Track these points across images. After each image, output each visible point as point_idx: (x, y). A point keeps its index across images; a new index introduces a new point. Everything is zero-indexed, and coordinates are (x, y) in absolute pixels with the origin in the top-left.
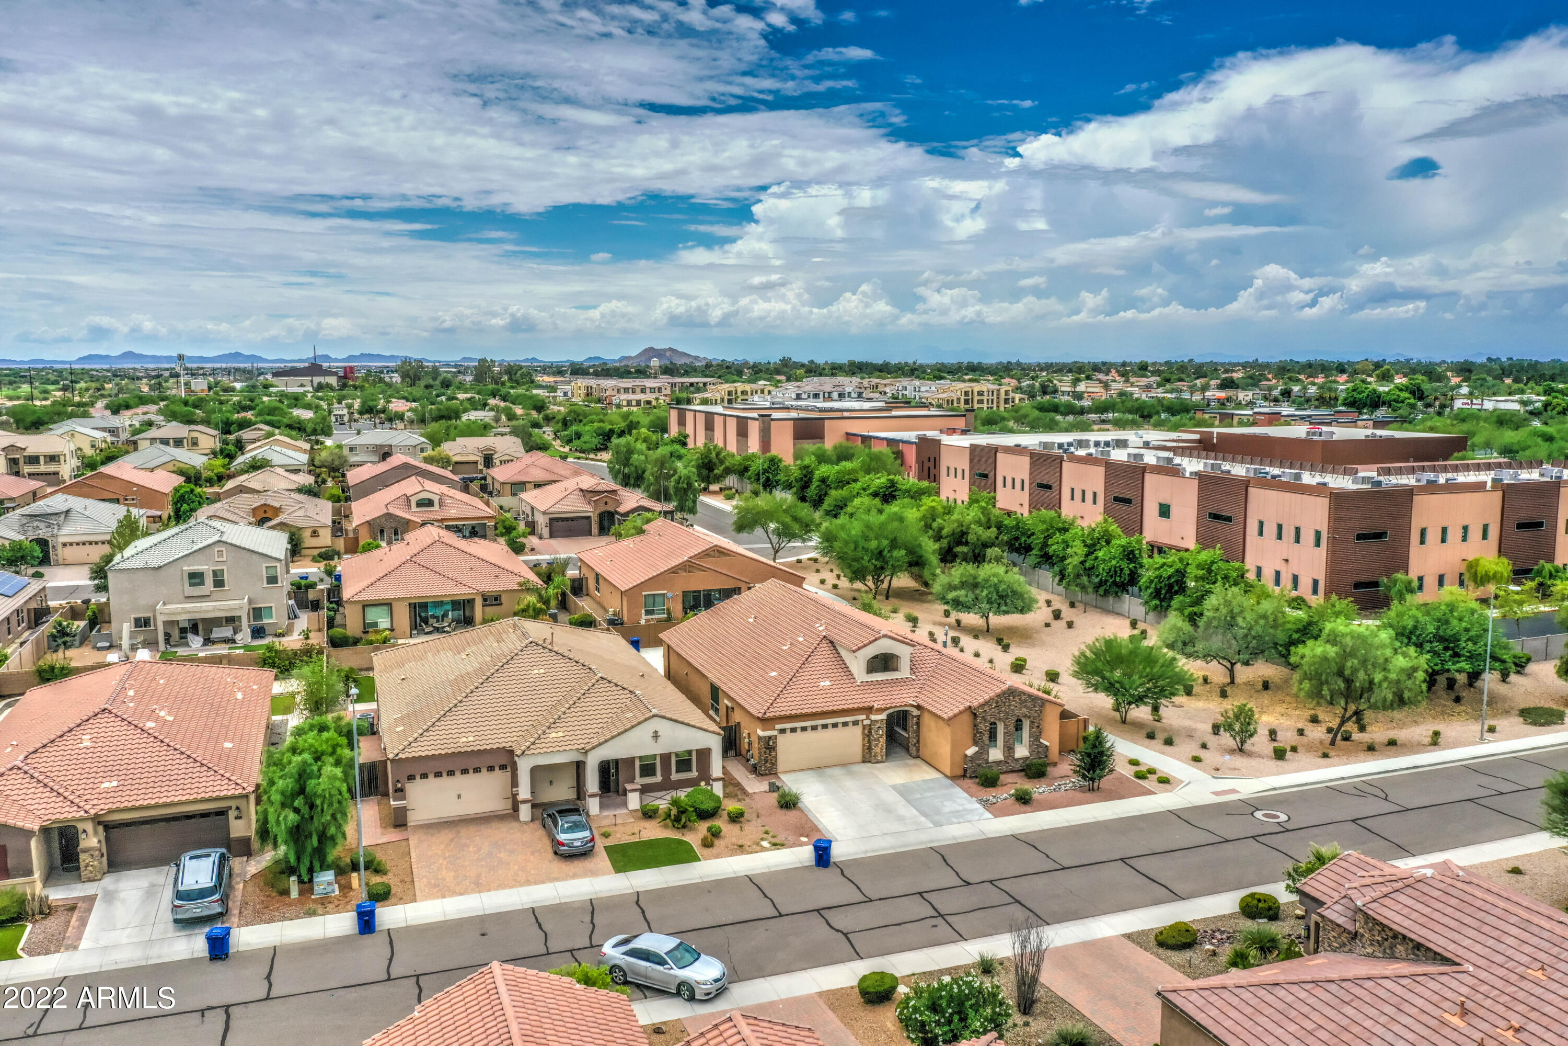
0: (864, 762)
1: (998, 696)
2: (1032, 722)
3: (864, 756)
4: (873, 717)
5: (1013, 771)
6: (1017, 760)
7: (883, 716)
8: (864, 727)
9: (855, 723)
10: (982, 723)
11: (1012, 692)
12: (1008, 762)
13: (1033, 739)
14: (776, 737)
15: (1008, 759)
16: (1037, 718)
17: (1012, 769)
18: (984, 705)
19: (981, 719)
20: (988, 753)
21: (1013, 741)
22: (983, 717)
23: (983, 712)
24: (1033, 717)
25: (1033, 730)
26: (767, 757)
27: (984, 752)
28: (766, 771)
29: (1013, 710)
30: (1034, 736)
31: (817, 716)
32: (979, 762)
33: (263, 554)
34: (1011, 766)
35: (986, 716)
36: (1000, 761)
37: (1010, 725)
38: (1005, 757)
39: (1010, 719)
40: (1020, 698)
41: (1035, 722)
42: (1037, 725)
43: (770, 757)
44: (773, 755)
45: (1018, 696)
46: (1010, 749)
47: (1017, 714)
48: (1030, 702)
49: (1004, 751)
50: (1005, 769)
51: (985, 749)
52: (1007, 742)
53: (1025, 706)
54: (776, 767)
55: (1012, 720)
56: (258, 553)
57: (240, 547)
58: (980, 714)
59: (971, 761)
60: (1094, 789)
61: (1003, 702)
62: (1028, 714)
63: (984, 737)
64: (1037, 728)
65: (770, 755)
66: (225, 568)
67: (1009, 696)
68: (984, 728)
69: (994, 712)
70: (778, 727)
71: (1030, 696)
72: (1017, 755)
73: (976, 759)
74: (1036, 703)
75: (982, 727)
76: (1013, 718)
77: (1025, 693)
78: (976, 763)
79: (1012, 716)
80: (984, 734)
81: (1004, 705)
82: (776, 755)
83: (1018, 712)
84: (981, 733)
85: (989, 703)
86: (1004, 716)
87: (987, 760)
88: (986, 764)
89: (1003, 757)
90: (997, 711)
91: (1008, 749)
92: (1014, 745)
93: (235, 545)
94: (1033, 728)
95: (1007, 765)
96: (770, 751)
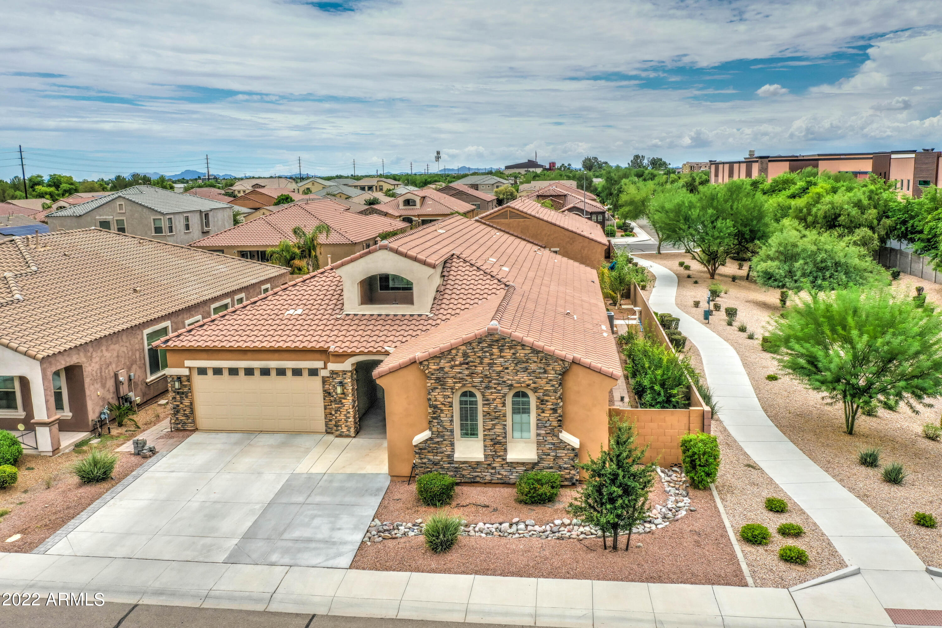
0: (328, 433)
1: (468, 343)
2: (542, 402)
3: (326, 425)
4: (332, 366)
5: (505, 484)
6: (513, 465)
7: (347, 365)
8: (324, 380)
9: (313, 372)
10: (438, 390)
11: (497, 341)
12: (494, 465)
13: (544, 432)
14: (189, 378)
15: (494, 461)
16: (551, 394)
17: (501, 479)
18: (439, 357)
19: (433, 381)
20: (452, 445)
21: (502, 431)
22: (438, 379)
23: (438, 370)
24: (542, 391)
25: (543, 415)
26: (178, 406)
27: (445, 442)
28: (179, 426)
29: (499, 373)
30: (545, 427)
31: (249, 355)
32: (435, 457)
33: (150, 208)
34: (499, 474)
35: (445, 378)
36: (478, 463)
37: (494, 400)
38: (486, 456)
39: (495, 388)
40: (514, 354)
41: (547, 401)
42: (552, 407)
43: (181, 406)
44: (187, 404)
45: (510, 348)
46: (495, 444)
47: (509, 382)
48: (535, 362)
49: (485, 446)
50: (488, 478)
51: (446, 437)
52: (489, 429)
53: (526, 369)
54: (194, 422)
55: (499, 392)
56: (147, 207)
57: (134, 202)
58: (432, 374)
59: (419, 454)
60: (615, 548)
61: (479, 357)
62: (533, 385)
63: (442, 415)
64: (551, 412)
65: (182, 403)
66: (124, 218)
67: (490, 346)
68: (442, 400)
69: (460, 373)
70: (188, 363)
71: (535, 351)
72: (512, 456)
73: (429, 452)
74: (548, 365)
75: (438, 396)
76: (500, 388)
77: (523, 345)
78: (429, 459)
79: (499, 384)
80: (442, 410)
81: (481, 363)
82: (191, 404)
83: (511, 378)
84: (435, 407)
85: (448, 354)
86: (482, 382)
87: (450, 456)
88: (449, 463)
89: (483, 456)
90: (467, 372)
91: (492, 443)
92: (505, 437)
93: (131, 201)
94: (543, 412)
95: (493, 471)
96: (181, 397)
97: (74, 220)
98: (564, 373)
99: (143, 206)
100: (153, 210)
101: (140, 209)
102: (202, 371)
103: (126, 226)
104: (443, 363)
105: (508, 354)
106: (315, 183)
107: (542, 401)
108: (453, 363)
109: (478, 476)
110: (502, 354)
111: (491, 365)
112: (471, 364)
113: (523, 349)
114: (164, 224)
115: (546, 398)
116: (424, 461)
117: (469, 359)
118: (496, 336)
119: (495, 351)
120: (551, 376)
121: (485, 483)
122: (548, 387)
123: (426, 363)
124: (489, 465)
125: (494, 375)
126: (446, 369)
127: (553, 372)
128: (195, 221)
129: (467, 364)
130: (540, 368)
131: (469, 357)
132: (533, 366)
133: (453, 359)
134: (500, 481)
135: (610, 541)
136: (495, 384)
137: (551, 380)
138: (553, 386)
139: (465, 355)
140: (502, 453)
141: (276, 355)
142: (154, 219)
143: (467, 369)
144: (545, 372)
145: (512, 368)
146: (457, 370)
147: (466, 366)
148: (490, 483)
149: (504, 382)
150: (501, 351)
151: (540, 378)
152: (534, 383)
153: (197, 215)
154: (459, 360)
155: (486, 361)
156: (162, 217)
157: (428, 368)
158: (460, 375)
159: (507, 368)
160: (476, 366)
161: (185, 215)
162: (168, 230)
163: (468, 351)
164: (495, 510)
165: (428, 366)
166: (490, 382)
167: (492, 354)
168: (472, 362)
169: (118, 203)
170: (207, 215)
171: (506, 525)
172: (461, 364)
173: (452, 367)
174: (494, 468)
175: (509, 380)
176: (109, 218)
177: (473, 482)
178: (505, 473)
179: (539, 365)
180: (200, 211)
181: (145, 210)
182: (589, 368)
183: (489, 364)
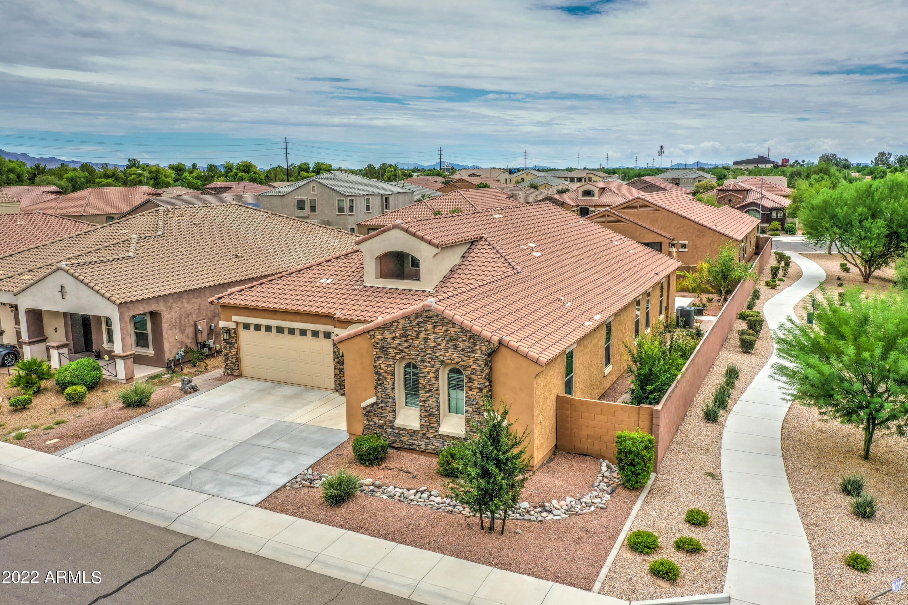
0: (336, 391)
1: (407, 318)
3: (335, 383)
4: (337, 331)
5: (438, 454)
6: (444, 438)
8: (334, 343)
9: (327, 335)
10: (382, 359)
11: (431, 317)
12: (428, 436)
13: (471, 409)
14: (236, 331)
15: (428, 431)
16: (477, 373)
17: (434, 449)
18: (383, 328)
19: (378, 350)
20: (394, 411)
21: (435, 404)
22: (382, 348)
23: (382, 340)
24: (470, 369)
25: (471, 392)
26: (228, 354)
27: (387, 408)
28: (229, 371)
29: (433, 348)
30: (473, 405)
31: (279, 315)
32: (380, 421)
33: (336, 191)
34: (433, 445)
35: (388, 348)
36: (415, 432)
37: (428, 373)
38: (422, 426)
39: (429, 362)
40: (446, 331)
41: (474, 380)
42: (479, 386)
43: (230, 354)
44: (234, 353)
45: (443, 325)
46: (430, 415)
47: (441, 358)
48: (464, 341)
49: (421, 416)
50: (423, 447)
51: (389, 404)
52: (424, 401)
53: (456, 347)
54: (239, 369)
55: (432, 366)
56: (333, 189)
57: (324, 185)
58: (378, 344)
59: (367, 416)
60: (492, 529)
61: (416, 331)
62: (462, 363)
63: (385, 383)
64: (477, 391)
65: (230, 352)
66: (316, 199)
67: (425, 321)
68: (385, 368)
69: (400, 345)
70: (235, 318)
71: (464, 330)
72: (444, 429)
73: (375, 416)
74: (476, 345)
75: (383, 365)
76: (433, 363)
77: (454, 323)
78: (375, 422)
79: (433, 359)
80: (385, 378)
81: (418, 337)
82: (237, 353)
83: (443, 354)
84: (379, 374)
85: (391, 326)
86: (418, 355)
87: (392, 422)
88: (391, 428)
89: (418, 426)
90: (405, 345)
91: (426, 414)
92: (438, 410)
93: (321, 184)
94: (471, 390)
95: (427, 441)
96: (230, 347)
97: (279, 198)
98: (492, 354)
99: (331, 188)
100: (338, 192)
101: (328, 191)
102: (246, 326)
103: (316, 206)
104: (386, 334)
105: (440, 330)
106: (529, 174)
107: (470, 379)
108: (394, 334)
109: (414, 444)
110: (436, 330)
111: (426, 340)
112: (409, 337)
113: (453, 327)
114: (346, 205)
115: (473, 376)
116: (372, 423)
117: (408, 332)
118: (431, 313)
119: (430, 327)
120: (478, 356)
121: (422, 452)
122: (475, 366)
123: (372, 333)
124: (424, 434)
125: (429, 350)
126: (389, 340)
127: (479, 352)
128: (376, 203)
129: (406, 337)
130: (469, 347)
131: (407, 330)
132: (462, 345)
133: (394, 331)
134: (433, 451)
135: (487, 522)
136: (429, 358)
137: (477, 360)
138: (479, 365)
139: (404, 328)
140: (435, 425)
141: (298, 317)
142: (338, 200)
143: (406, 341)
144: (473, 351)
145: (444, 345)
146: (397, 341)
147: (405, 339)
148: (423, 452)
149: (437, 357)
150: (434, 327)
151: (468, 357)
152: (464, 361)
153: (379, 198)
154: (399, 332)
155: (422, 335)
156: (344, 199)
157: (374, 337)
158: (400, 347)
159: (440, 344)
160: (413, 340)
161: (366, 197)
162: (348, 210)
163: (407, 325)
164: (414, 477)
165: (374, 335)
166: (425, 356)
167: (426, 330)
168: (410, 335)
169: (312, 186)
170: (387, 199)
171: (412, 492)
172: (400, 337)
173: (393, 339)
174: (428, 438)
175: (440, 355)
176: (304, 198)
177: (411, 449)
178: (437, 445)
179: (468, 344)
180: (382, 194)
181: (332, 192)
182: (516, 351)
183: (424, 339)
